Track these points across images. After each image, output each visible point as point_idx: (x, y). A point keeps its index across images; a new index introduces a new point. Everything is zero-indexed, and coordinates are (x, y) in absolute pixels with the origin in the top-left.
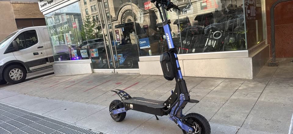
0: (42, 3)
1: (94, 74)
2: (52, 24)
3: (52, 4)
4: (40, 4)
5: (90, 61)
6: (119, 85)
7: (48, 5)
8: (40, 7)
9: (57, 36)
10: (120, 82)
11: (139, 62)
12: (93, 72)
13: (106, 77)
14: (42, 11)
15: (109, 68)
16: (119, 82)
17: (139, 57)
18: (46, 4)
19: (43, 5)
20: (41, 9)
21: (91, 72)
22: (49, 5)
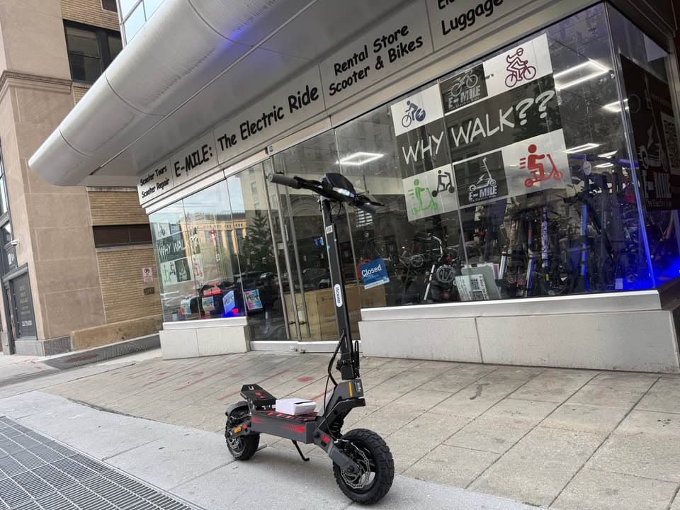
0: (146, 188)
1: (250, 354)
2: (164, 234)
3: (166, 188)
4: (142, 189)
5: (242, 321)
6: (309, 382)
7: (158, 192)
8: (140, 195)
9: (173, 262)
10: (309, 376)
11: (359, 323)
12: (250, 349)
13: (277, 361)
14: (143, 207)
15: (288, 338)
16: (306, 376)
17: (362, 310)
18: (152, 190)
19: (148, 193)
20: (142, 201)
21: (245, 349)
22: (160, 191)
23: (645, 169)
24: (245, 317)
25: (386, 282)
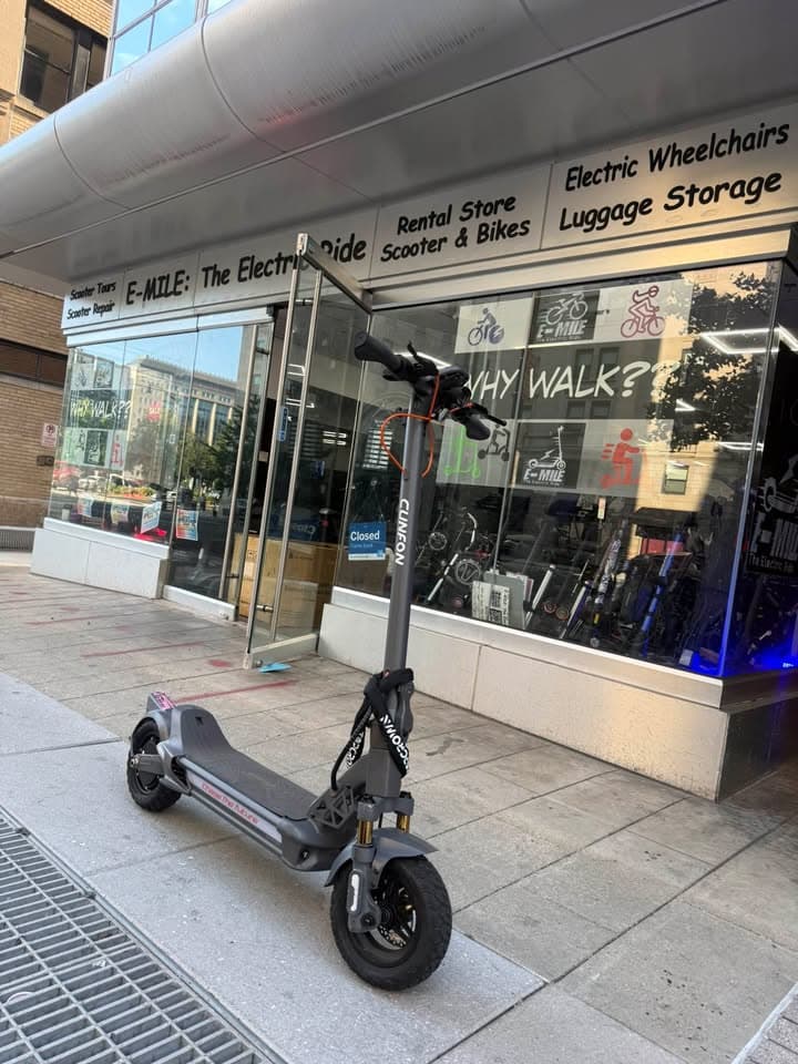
0: (77, 305)
1: (157, 602)
2: (84, 385)
3: (107, 316)
4: (70, 305)
5: (162, 551)
6: (223, 669)
7: (93, 317)
8: (65, 314)
9: (86, 431)
10: (229, 661)
11: (325, 605)
12: (161, 596)
13: (194, 625)
14: (65, 332)
15: (220, 596)
16: (223, 659)
17: (336, 588)
18: (85, 312)
19: (78, 314)
20: (65, 323)
21: (153, 594)
22: (97, 317)
23: (765, 511)
24: (167, 547)
25: (380, 558)
